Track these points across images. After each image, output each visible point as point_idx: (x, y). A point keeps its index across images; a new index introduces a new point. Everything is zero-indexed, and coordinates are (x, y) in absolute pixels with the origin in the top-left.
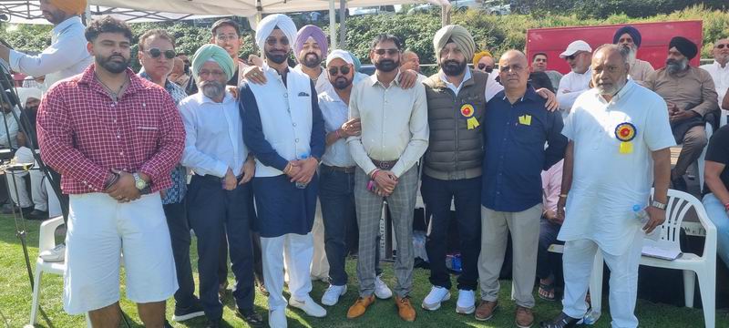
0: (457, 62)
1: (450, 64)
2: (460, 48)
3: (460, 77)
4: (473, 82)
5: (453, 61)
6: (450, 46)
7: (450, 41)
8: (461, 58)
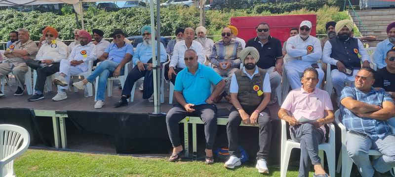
0: (253, 64)
1: (249, 65)
2: (254, 57)
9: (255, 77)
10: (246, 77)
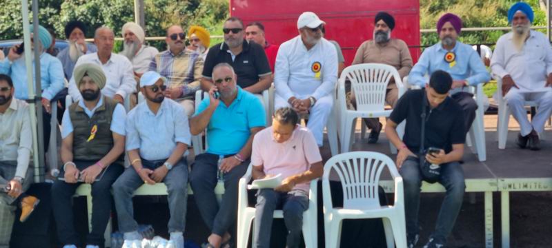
0: (93, 91)
1: (87, 92)
2: (94, 79)
3: (94, 102)
4: (104, 108)
5: (89, 90)
6: (86, 79)
7: (86, 74)
8: (95, 87)
9: (97, 113)
10: (83, 113)
